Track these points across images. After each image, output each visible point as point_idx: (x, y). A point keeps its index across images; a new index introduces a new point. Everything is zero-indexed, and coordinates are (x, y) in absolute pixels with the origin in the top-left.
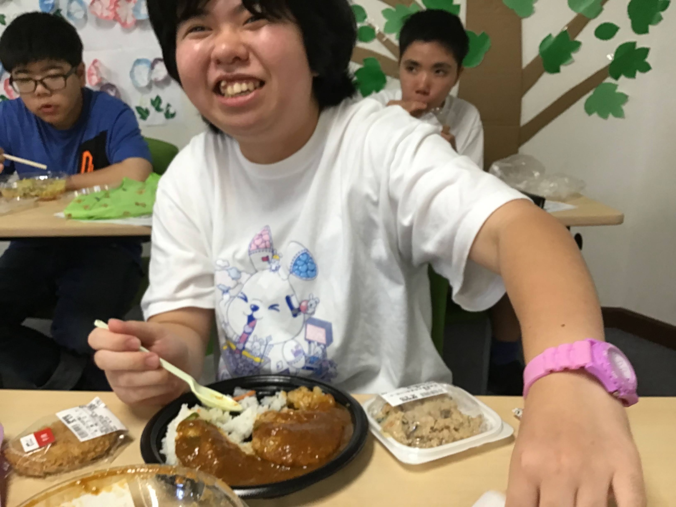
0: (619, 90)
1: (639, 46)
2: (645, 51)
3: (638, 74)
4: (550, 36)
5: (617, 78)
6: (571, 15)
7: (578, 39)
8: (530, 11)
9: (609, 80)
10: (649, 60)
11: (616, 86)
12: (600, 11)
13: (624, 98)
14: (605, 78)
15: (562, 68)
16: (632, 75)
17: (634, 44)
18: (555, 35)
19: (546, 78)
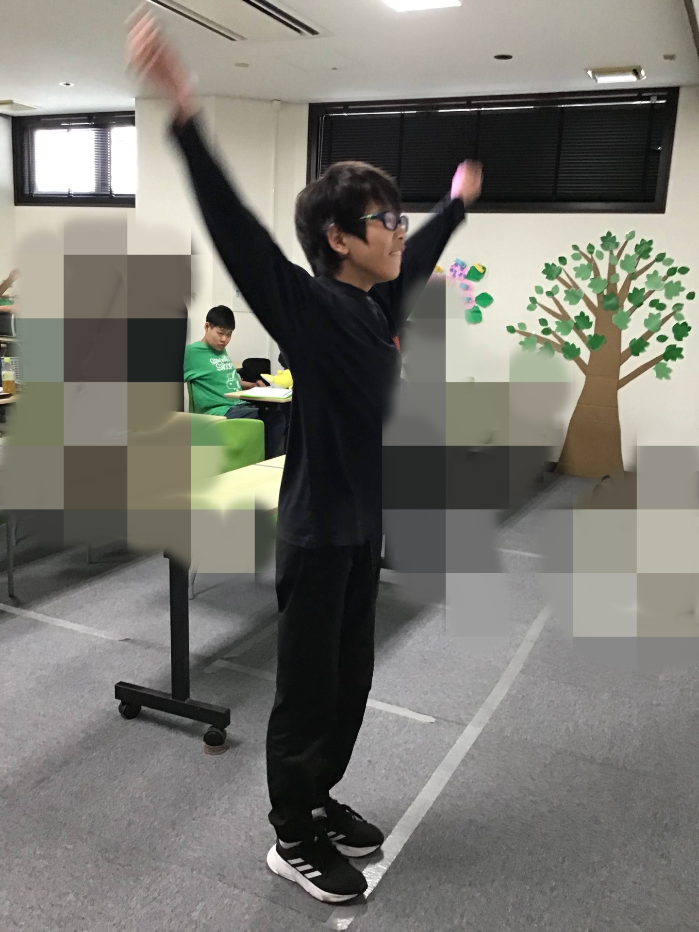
0: (667, 366)
1: (678, 346)
2: (681, 349)
3: (678, 359)
4: (635, 339)
5: (667, 360)
6: (645, 330)
7: (648, 341)
8: (626, 327)
9: (663, 361)
10: (683, 353)
11: (666, 364)
12: (658, 330)
13: (670, 370)
14: (662, 360)
15: (640, 354)
16: (674, 359)
17: (675, 346)
18: (637, 338)
19: (632, 358)
